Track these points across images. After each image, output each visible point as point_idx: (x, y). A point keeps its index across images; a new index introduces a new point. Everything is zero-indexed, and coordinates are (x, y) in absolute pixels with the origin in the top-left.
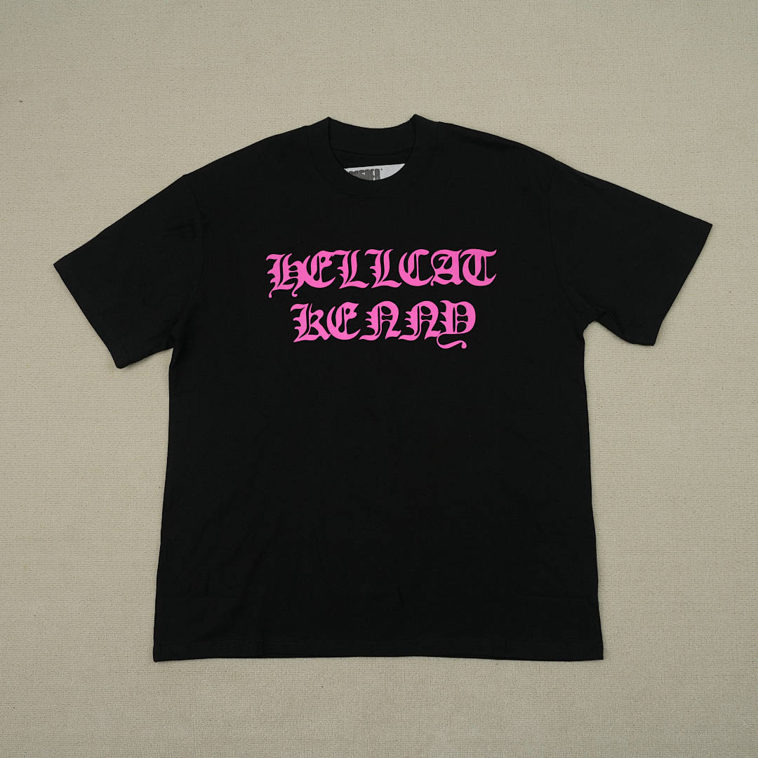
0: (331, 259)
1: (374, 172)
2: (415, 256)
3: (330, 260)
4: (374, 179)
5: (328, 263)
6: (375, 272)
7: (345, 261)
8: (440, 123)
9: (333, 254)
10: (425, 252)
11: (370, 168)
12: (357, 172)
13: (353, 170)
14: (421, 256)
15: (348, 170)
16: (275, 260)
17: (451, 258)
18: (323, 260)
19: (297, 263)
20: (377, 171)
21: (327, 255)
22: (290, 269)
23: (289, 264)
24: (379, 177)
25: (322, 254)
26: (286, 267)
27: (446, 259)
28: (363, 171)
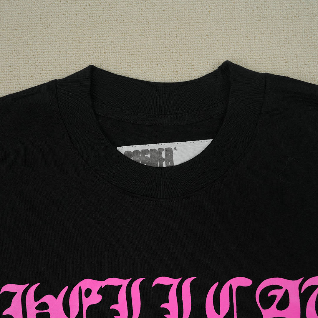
0: (101, 291)
1: (163, 153)
2: (231, 287)
3: (99, 293)
4: (164, 165)
5: (96, 299)
6: (168, 313)
7: (122, 296)
8: (266, 74)
9: (103, 284)
10: (246, 282)
11: (156, 146)
12: (137, 152)
13: (132, 148)
14: (239, 288)
15: (123, 150)
16: (14, 294)
17: (286, 292)
18: (88, 292)
19: (48, 299)
20: (169, 151)
21: (95, 285)
22: (37, 308)
23: (36, 300)
24: (172, 161)
25: (86, 284)
26: (32, 304)
27: (279, 294)
28: (145, 152)
